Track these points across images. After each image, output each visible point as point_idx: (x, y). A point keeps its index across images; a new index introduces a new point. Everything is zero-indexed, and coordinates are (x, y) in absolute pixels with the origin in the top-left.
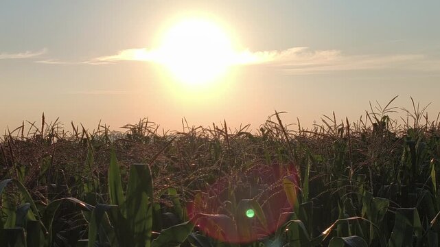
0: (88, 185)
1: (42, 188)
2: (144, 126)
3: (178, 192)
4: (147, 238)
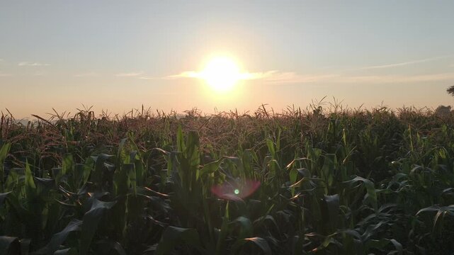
0: (166, 142)
1: (142, 143)
2: (195, 111)
3: (212, 146)
4: (197, 169)
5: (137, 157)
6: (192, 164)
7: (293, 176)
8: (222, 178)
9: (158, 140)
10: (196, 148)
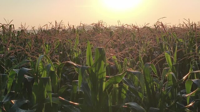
0: (76, 53)
1: (56, 56)
2: (101, 24)
3: (117, 57)
4: (103, 81)
5: (52, 69)
6: (99, 77)
7: (188, 86)
8: (125, 89)
9: (69, 51)
10: (103, 62)
